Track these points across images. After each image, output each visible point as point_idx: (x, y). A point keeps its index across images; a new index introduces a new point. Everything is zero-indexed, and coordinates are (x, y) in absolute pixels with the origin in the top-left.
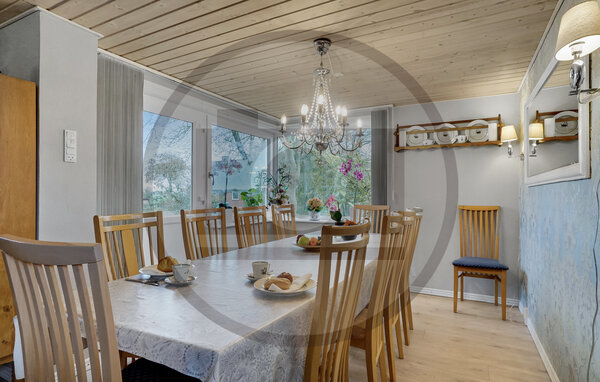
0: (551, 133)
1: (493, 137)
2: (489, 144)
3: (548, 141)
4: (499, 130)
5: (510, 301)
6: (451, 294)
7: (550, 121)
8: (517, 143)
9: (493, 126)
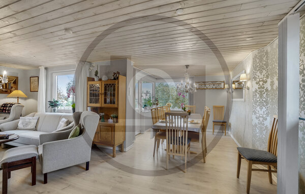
0: (237, 87)
1: (223, 87)
2: (221, 88)
3: (236, 89)
4: (224, 85)
5: (227, 132)
6: (212, 131)
7: (236, 84)
8: (228, 89)
9: (223, 84)
